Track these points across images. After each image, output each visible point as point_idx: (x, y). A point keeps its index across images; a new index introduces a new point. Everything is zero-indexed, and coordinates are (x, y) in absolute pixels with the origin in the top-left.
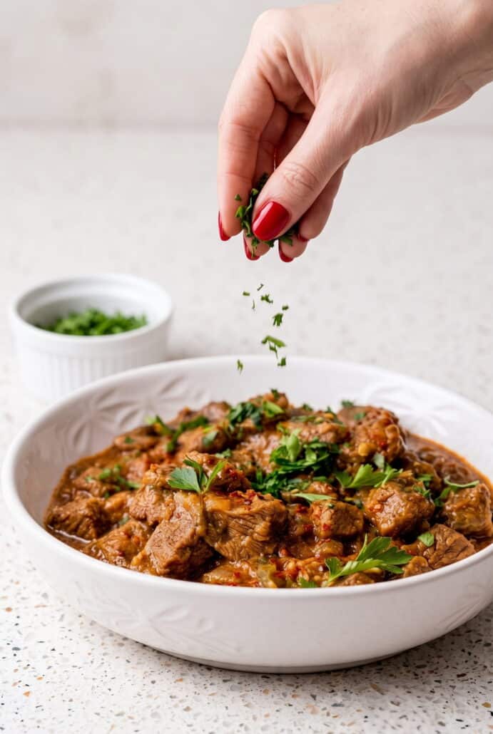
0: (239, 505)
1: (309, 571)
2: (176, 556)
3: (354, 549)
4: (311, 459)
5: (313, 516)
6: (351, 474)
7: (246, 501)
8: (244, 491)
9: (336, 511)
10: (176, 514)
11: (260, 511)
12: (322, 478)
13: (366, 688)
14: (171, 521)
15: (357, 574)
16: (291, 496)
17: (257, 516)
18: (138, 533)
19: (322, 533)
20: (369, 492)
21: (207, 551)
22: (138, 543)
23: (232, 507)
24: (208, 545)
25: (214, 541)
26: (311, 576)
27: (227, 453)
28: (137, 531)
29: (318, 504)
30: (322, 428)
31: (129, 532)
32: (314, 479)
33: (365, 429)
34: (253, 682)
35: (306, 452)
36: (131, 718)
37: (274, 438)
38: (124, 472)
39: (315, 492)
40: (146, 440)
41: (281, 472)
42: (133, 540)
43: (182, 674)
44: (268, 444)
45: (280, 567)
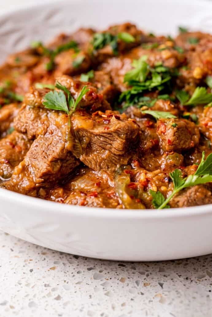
0: (100, 124)
1: (157, 182)
2: (49, 168)
3: (192, 159)
4: (157, 81)
5: (159, 132)
6: (189, 94)
7: (105, 120)
8: (104, 111)
9: (178, 129)
10: (49, 131)
11: (117, 130)
12: (166, 96)
13: (204, 276)
14: (45, 136)
15: (196, 187)
16: (141, 113)
17: (114, 134)
18: (21, 143)
19: (167, 148)
20: (203, 109)
21: (74, 162)
22: (20, 152)
23: (94, 126)
24: (75, 157)
25: (79, 154)
26: (158, 187)
27: (91, 74)
28: (20, 141)
29: (163, 122)
30: (165, 54)
31: (14, 142)
32: (159, 97)
33: (199, 56)
34: (112, 270)
35: (153, 75)
36: (12, 307)
37: (127, 61)
38: (13, 87)
39: (160, 109)
40: (31, 60)
41: (133, 92)
42: (17, 149)
43: (55, 263)
44: (123, 65)
45: (133, 178)
